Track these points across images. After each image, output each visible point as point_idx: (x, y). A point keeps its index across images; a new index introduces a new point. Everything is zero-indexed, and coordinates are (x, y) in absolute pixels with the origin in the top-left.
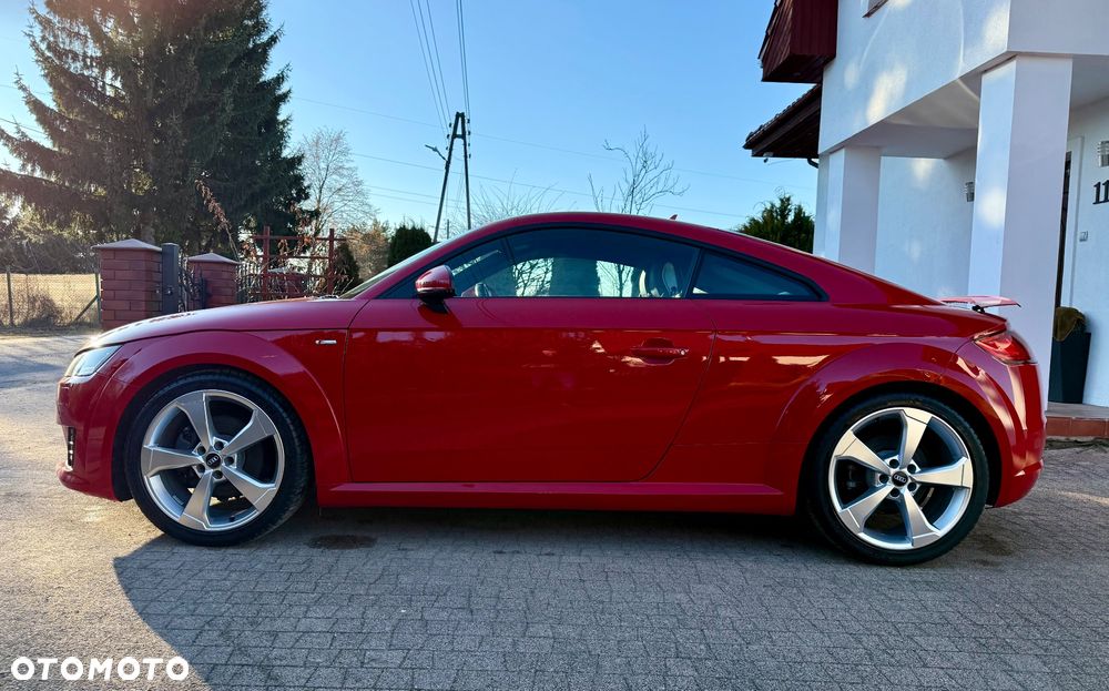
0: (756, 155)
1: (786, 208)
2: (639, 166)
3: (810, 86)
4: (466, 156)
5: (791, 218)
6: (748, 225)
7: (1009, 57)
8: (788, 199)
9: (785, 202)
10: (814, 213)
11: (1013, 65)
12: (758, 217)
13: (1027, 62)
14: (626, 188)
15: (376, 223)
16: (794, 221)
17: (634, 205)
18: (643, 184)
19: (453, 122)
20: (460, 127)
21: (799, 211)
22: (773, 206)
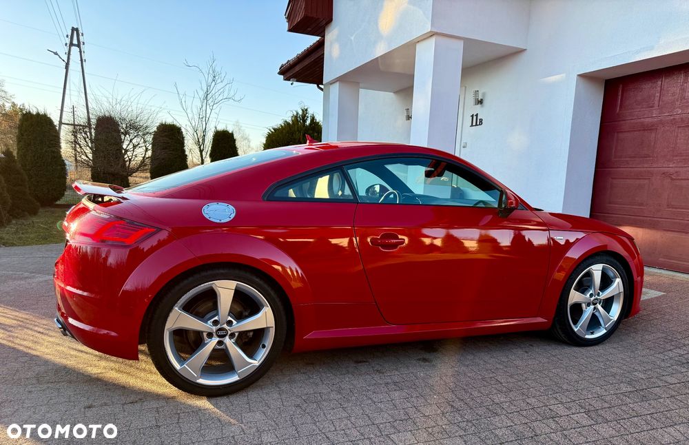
0: (287, 79)
1: (305, 116)
2: (210, 79)
3: (318, 38)
4: (81, 60)
5: (308, 122)
6: (283, 125)
7: (432, 34)
8: (306, 110)
9: (305, 111)
10: (322, 120)
11: (433, 40)
12: (289, 120)
13: (441, 39)
14: (202, 94)
15: (14, 105)
16: (310, 124)
17: (208, 106)
18: (213, 92)
19: (70, 34)
20: (75, 38)
21: (313, 119)
22: (297, 113)
